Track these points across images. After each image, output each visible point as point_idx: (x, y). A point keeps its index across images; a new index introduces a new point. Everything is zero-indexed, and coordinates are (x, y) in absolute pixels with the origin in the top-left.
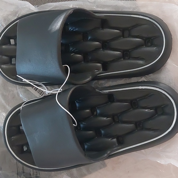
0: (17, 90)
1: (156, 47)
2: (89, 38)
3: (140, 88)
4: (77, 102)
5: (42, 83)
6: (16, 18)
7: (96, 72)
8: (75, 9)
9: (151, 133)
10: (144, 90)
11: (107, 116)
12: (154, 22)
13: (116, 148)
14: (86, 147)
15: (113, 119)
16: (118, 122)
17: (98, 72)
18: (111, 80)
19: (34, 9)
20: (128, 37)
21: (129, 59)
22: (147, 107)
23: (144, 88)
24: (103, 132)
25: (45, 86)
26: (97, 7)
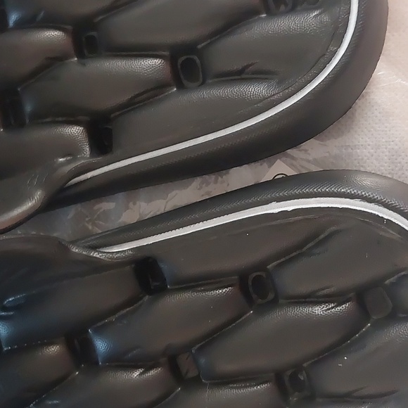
1: (316, 9)
3: (274, 208)
7: (62, 164)
10: (292, 219)
11: (146, 363)
17: (72, 166)
18: (143, 192)
21: (203, 84)
22: (321, 293)
23: (289, 206)
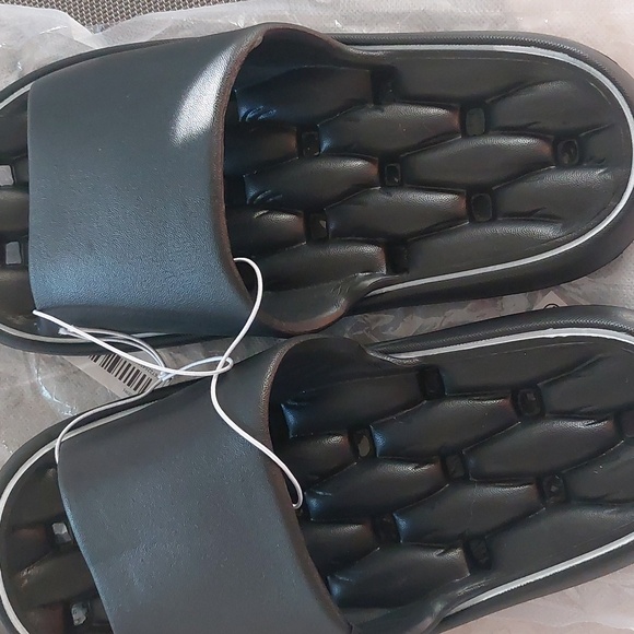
0: (29, 371)
1: (601, 168)
2: (325, 145)
3: (551, 334)
4: (288, 407)
5: (142, 339)
6: (13, 79)
7: (363, 279)
8: (271, 27)
9: (607, 514)
11: (418, 459)
12: (586, 67)
13: (466, 589)
14: (336, 590)
15: (445, 468)
16: (465, 480)
17: (372, 281)
18: (421, 309)
19: (88, 39)
20: (485, 133)
21: (493, 220)
22: (583, 410)
24: (402, 524)
25: (154, 347)
26: (347, 20)
